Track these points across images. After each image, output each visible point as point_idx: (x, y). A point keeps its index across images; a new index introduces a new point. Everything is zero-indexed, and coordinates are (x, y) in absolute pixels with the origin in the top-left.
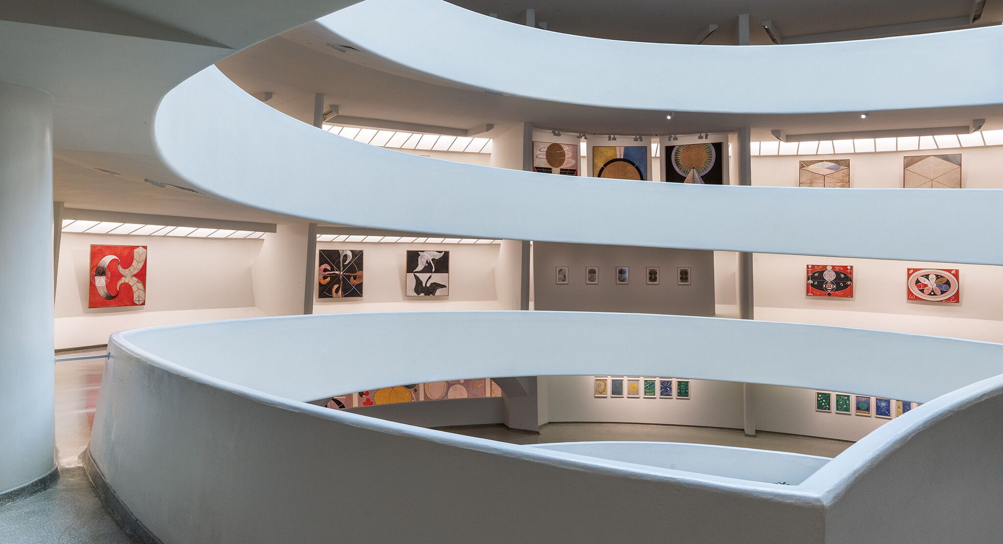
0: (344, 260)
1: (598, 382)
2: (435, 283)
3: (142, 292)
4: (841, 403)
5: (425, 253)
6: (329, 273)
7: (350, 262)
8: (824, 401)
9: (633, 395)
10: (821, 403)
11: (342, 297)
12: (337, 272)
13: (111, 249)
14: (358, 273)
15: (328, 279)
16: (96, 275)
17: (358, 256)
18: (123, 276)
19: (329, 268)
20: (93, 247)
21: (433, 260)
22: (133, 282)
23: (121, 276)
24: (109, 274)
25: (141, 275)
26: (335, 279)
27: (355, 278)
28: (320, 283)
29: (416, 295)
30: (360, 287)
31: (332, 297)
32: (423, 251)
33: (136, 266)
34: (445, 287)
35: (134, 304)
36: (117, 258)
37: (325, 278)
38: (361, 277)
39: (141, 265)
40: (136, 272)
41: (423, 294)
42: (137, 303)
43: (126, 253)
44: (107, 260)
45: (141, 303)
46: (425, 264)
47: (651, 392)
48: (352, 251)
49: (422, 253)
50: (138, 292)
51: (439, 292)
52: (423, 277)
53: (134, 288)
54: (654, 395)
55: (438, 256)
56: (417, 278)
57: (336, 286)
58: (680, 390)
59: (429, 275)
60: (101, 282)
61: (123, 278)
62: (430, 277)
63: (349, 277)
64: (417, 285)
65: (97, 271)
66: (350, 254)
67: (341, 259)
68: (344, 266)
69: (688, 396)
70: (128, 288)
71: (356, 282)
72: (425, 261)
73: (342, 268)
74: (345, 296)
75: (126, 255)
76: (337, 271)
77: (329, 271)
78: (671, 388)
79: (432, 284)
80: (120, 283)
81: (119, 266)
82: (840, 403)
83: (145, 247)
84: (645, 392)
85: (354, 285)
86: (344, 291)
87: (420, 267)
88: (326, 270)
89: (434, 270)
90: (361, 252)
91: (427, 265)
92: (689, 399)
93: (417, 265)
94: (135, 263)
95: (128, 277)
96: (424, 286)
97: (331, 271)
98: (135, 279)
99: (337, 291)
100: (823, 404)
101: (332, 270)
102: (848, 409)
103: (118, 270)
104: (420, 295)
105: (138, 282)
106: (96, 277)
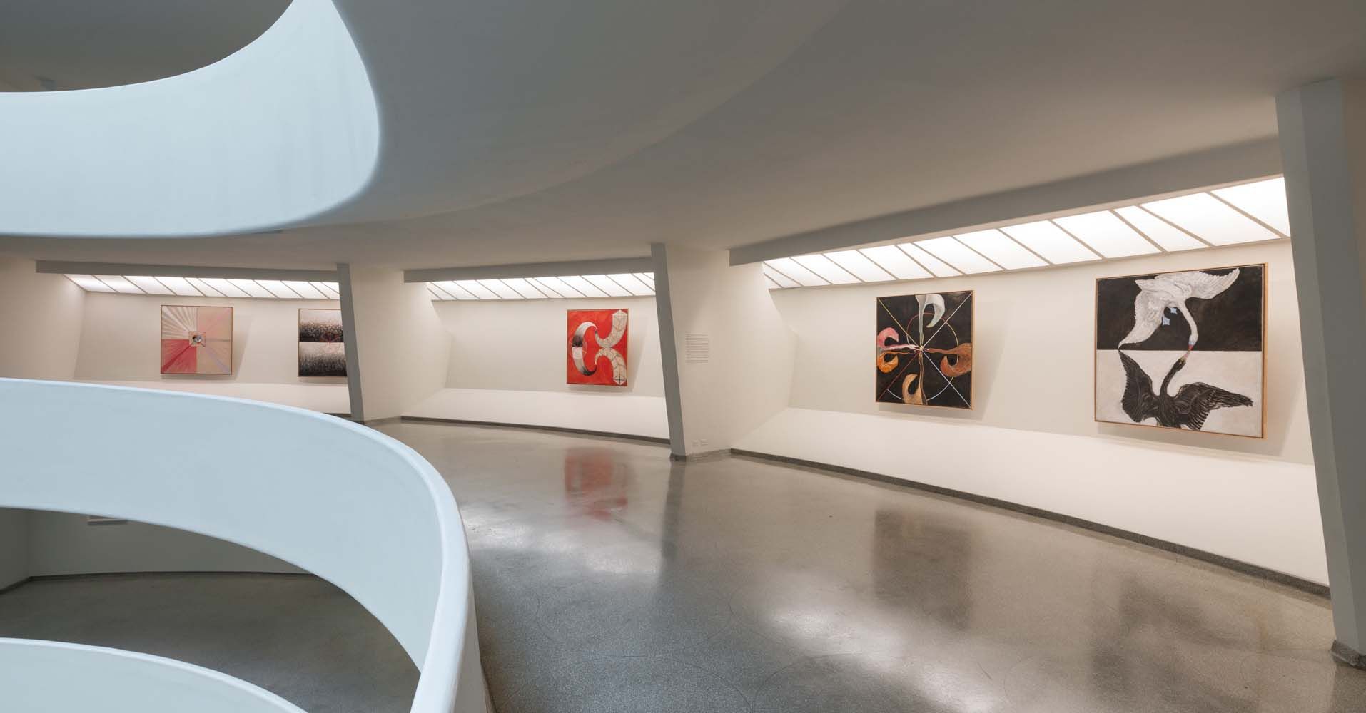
0: (928, 318)
2: (1201, 387)
3: (623, 369)
5: (1158, 281)
6: (897, 347)
7: (940, 322)
11: (924, 403)
12: (912, 347)
13: (588, 315)
14: (960, 349)
15: (894, 362)
16: (573, 346)
17: (961, 306)
18: (601, 348)
19: (895, 337)
20: (570, 313)
21: (1190, 303)
22: (612, 355)
23: (598, 348)
24: (585, 344)
25: (622, 347)
26: (907, 362)
27: (952, 361)
28: (878, 370)
29: (1126, 418)
30: (964, 382)
31: (902, 402)
32: (1151, 277)
33: (616, 336)
34: (1246, 401)
35: (613, 383)
36: (592, 324)
37: (888, 358)
38: (967, 359)
39: (620, 335)
40: (615, 343)
41: (1152, 421)
42: (617, 382)
43: (603, 318)
44: (584, 327)
45: (622, 382)
46: (1159, 318)
48: (945, 296)
49: (1149, 282)
50: (618, 368)
51: (1216, 419)
52: (1155, 364)
53: (614, 364)
55: (1212, 288)
56: (1131, 367)
57: (910, 379)
59: (1174, 356)
60: (578, 353)
61: (601, 350)
62: (1179, 365)
63: (938, 359)
64: (1130, 387)
65: (574, 341)
66: (939, 303)
67: (921, 316)
68: (928, 333)
70: (606, 362)
71: (955, 371)
72: (1159, 309)
73: (922, 337)
74: (931, 403)
75: (603, 321)
76: (911, 343)
77: (894, 343)
79: (1188, 390)
80: (598, 355)
81: (596, 335)
83: (625, 311)
85: (949, 379)
86: (928, 391)
87: (1141, 331)
88: (889, 342)
89: (1194, 338)
90: (967, 298)
91: (1167, 322)
93: (1131, 324)
94: (613, 331)
95: (606, 349)
96: (1156, 390)
97: (900, 343)
98: (615, 352)
99: (912, 389)
101: (903, 340)
103: (595, 340)
104: (1143, 422)
105: (617, 355)
106: (573, 348)
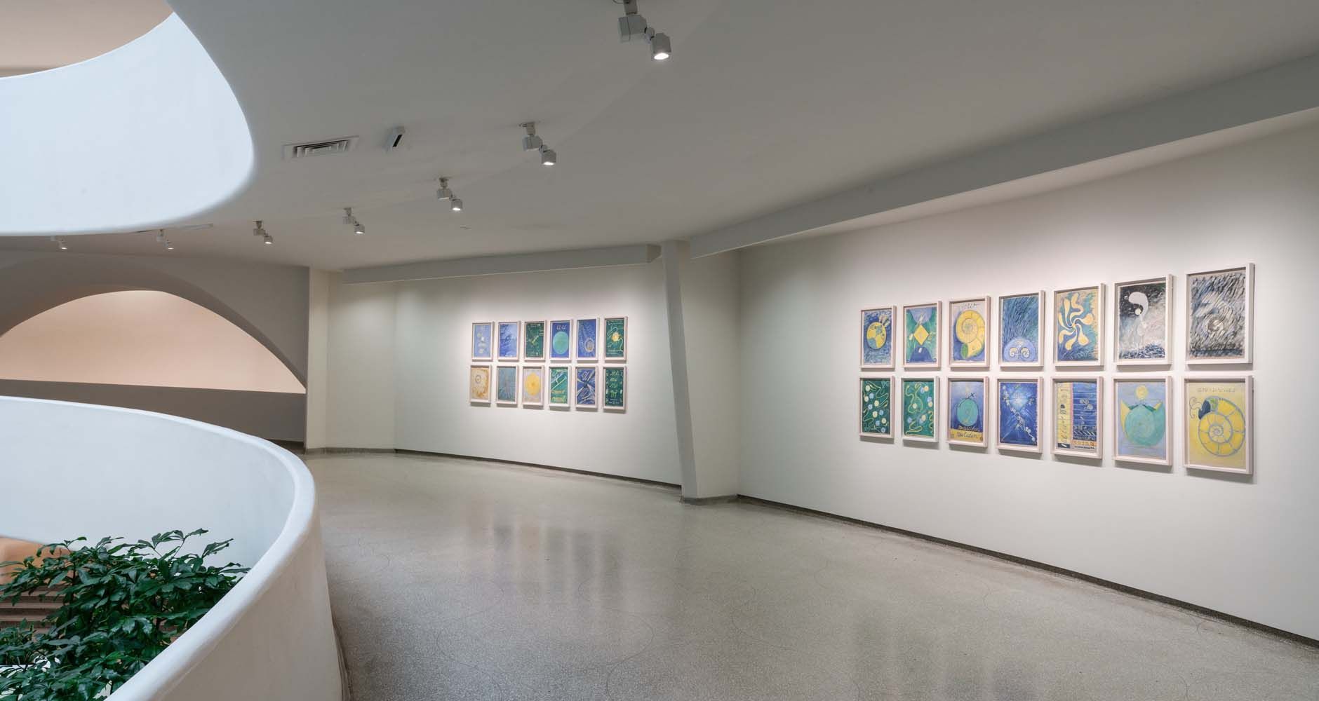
1: (477, 371)
4: (915, 406)
8: (877, 403)
9: (532, 400)
10: (871, 412)
47: (560, 396)
54: (566, 402)
58: (609, 391)
69: (621, 404)
78: (593, 386)
82: (912, 409)
84: (552, 396)
92: (623, 412)
100: (875, 414)
102: (928, 429)
